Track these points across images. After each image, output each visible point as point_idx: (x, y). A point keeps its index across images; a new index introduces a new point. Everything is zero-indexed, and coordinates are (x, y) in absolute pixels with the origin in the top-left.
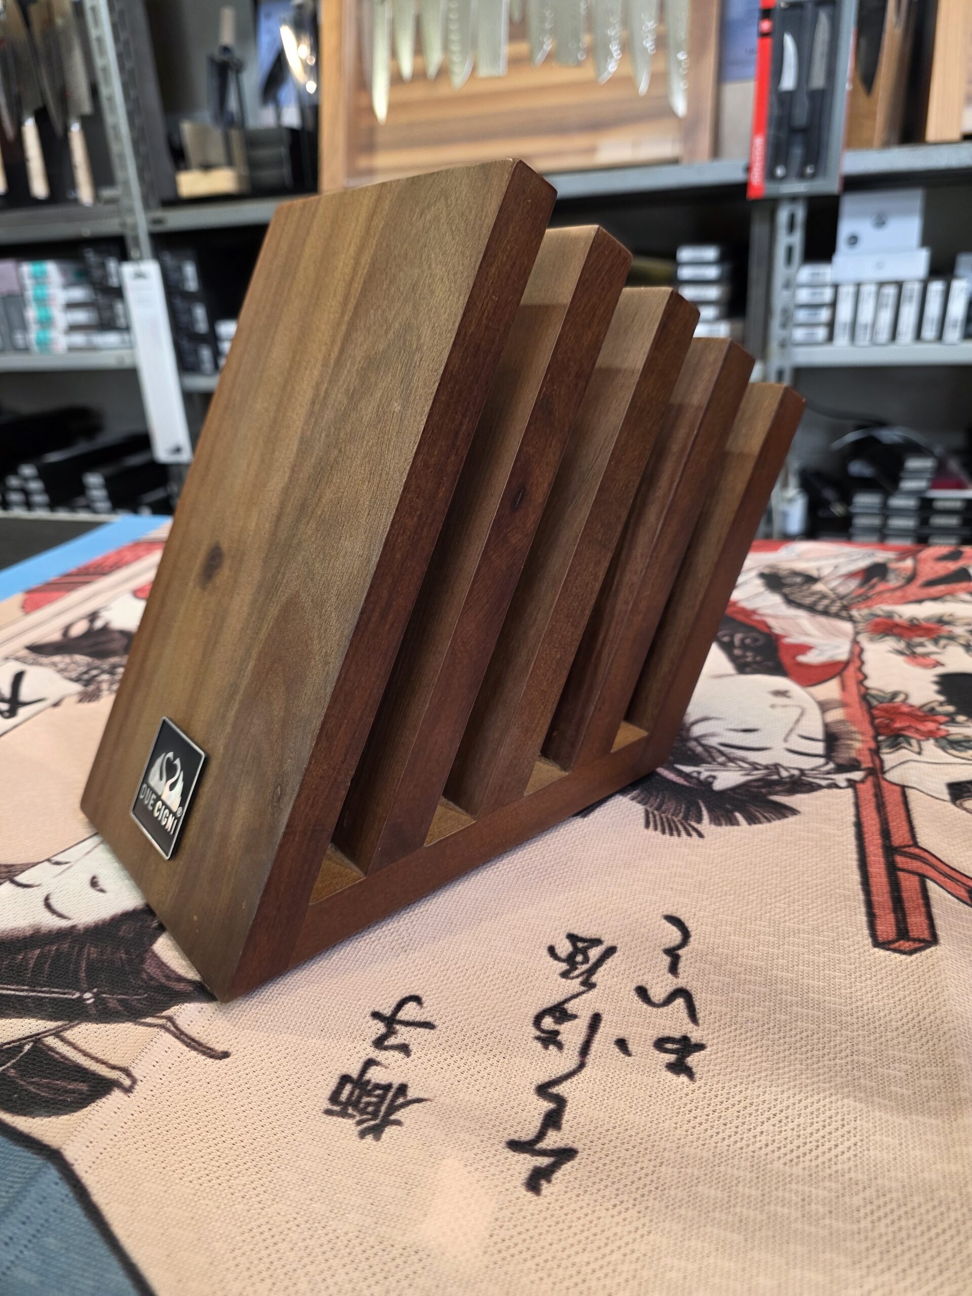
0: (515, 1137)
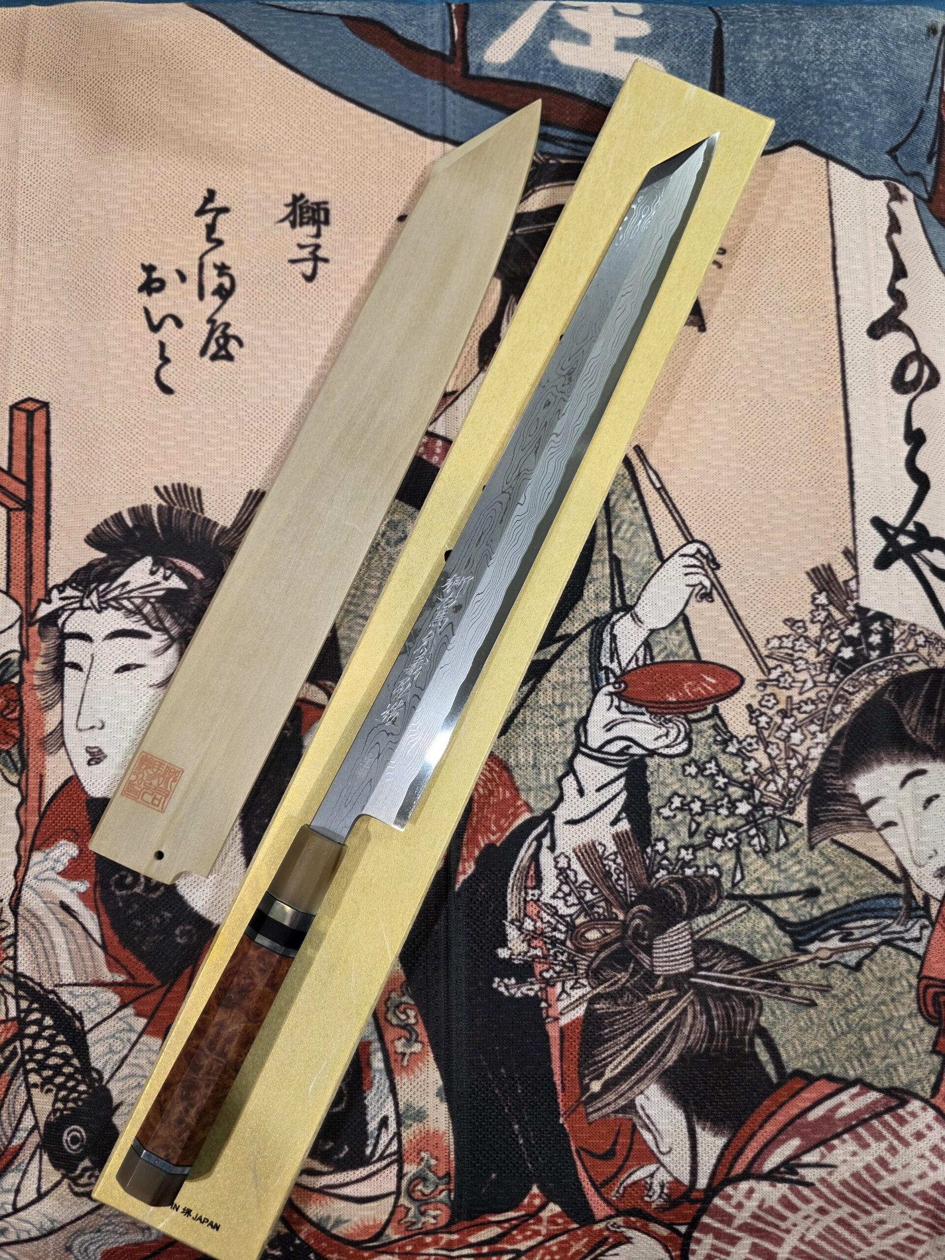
0: (227, 215)
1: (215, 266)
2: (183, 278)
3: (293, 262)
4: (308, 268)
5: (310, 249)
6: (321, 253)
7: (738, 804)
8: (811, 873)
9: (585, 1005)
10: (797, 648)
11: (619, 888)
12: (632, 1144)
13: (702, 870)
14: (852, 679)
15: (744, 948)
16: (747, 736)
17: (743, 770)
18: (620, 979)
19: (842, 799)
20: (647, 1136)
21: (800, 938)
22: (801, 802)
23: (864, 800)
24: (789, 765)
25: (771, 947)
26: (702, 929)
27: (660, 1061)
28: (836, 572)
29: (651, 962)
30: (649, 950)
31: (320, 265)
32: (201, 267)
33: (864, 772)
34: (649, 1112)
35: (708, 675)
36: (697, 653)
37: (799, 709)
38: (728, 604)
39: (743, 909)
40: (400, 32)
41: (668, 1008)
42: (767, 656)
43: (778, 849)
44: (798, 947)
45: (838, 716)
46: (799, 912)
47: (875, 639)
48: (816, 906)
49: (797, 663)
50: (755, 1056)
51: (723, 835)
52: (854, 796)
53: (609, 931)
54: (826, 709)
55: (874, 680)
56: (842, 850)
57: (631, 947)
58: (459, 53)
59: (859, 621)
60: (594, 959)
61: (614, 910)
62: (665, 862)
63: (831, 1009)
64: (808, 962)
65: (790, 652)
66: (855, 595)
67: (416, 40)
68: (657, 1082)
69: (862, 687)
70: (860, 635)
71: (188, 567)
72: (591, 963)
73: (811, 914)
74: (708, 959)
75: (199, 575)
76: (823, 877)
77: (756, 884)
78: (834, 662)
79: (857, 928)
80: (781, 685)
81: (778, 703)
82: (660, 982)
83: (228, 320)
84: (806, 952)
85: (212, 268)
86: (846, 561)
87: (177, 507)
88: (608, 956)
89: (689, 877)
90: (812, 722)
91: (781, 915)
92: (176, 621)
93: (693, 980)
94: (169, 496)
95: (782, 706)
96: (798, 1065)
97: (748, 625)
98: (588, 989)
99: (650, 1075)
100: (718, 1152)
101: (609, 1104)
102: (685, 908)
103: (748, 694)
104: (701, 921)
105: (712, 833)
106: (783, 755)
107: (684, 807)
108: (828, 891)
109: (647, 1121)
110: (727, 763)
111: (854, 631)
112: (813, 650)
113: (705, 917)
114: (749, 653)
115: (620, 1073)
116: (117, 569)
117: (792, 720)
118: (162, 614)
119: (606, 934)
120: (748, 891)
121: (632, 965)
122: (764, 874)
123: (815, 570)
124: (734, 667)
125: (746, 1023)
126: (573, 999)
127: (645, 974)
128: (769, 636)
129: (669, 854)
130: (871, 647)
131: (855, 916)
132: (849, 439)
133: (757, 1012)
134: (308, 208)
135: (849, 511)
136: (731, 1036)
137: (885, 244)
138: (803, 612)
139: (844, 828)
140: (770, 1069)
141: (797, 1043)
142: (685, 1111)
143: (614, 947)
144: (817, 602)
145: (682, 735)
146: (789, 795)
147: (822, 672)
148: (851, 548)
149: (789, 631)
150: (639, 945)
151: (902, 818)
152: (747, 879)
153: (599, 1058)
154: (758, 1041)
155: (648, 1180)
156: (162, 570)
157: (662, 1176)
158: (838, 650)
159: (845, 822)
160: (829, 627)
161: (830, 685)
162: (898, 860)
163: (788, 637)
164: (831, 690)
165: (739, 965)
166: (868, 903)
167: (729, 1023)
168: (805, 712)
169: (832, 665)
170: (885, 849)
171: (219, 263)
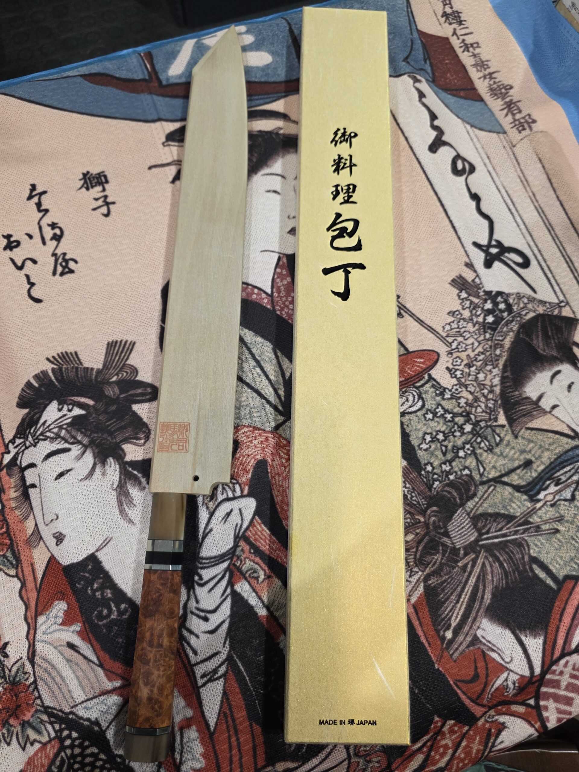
0: (47, 194)
1: (49, 225)
2: (30, 237)
3: (94, 209)
4: (104, 210)
5: (102, 199)
6: (109, 200)
7: (464, 426)
8: (522, 452)
9: (422, 584)
10: (461, 327)
11: (415, 502)
12: (487, 664)
13: (459, 473)
14: (499, 332)
15: (502, 512)
16: (453, 386)
17: (459, 406)
18: (437, 560)
19: (521, 402)
20: (494, 655)
21: (532, 493)
22: (499, 412)
23: (534, 398)
24: (483, 394)
25: (517, 505)
26: (472, 509)
27: (481, 602)
28: (465, 277)
29: (451, 541)
30: (447, 534)
31: (111, 206)
32: (40, 228)
33: (527, 382)
34: (489, 638)
35: (417, 358)
36: (406, 349)
37: (476, 360)
38: (412, 315)
39: (492, 488)
40: (117, 76)
41: (473, 566)
42: (447, 336)
43: (497, 445)
44: (533, 499)
45: (500, 356)
46: (525, 478)
47: (502, 306)
48: (533, 471)
49: (464, 335)
50: (536, 576)
51: (463, 448)
52: (528, 398)
53: (418, 531)
54: (491, 354)
55: (511, 329)
56: (534, 432)
57: (436, 536)
58: (154, 77)
59: (489, 299)
60: (416, 552)
61: (417, 517)
62: (435, 476)
63: (569, 530)
64: (543, 506)
65: (458, 330)
66: (481, 286)
67: (128, 77)
68: (485, 617)
69: (506, 335)
70: (493, 306)
71: (83, 400)
72: (415, 555)
73: (531, 476)
74: (484, 527)
75: (91, 402)
76: (530, 451)
77: (494, 470)
78: (485, 327)
79: (562, 474)
80: (460, 350)
81: (462, 361)
82: (462, 552)
83: (64, 251)
84: (539, 501)
85: (47, 226)
86: (468, 269)
87: (65, 366)
88: (424, 547)
89: (453, 480)
90: (486, 365)
91: (515, 483)
92: (85, 435)
93: (481, 543)
94: (57, 361)
95: (466, 362)
96: (565, 573)
97: (428, 323)
98: (420, 573)
99: (480, 614)
100: (541, 648)
101: (461, 643)
102: (458, 500)
103: (444, 361)
104: (470, 504)
105: (456, 449)
106: (478, 389)
107: (434, 439)
108: (536, 459)
109: (490, 645)
110: (448, 405)
111: (489, 305)
112: (470, 325)
113: (472, 501)
114: (436, 338)
115: (461, 620)
116: (37, 416)
117: (474, 368)
118: (74, 433)
119: (417, 534)
120: (491, 476)
121: (441, 548)
122: (496, 462)
123: (453, 280)
124: (430, 348)
125: (523, 558)
126: (413, 583)
127: (451, 550)
128: (443, 325)
129: (436, 471)
130: (502, 311)
131: (558, 468)
132: (442, 205)
133: (527, 549)
134: (94, 178)
135: (459, 242)
136: (517, 568)
137: (420, 105)
138: (456, 305)
139: (530, 418)
140: (549, 581)
141: (558, 559)
142: (510, 629)
143: (425, 540)
144: (462, 297)
145: (416, 397)
146: (491, 411)
147: (480, 335)
148: (468, 261)
149: (452, 319)
150: (440, 533)
151: (560, 401)
152: (487, 469)
153: (444, 615)
154: (535, 566)
155: (505, 684)
156: (65, 406)
157: (513, 677)
158: (485, 319)
159: (528, 415)
160: (474, 309)
161: (488, 340)
162: (568, 426)
163: (453, 322)
164: (489, 343)
165: (504, 523)
166: (563, 457)
167: (513, 562)
168: (480, 360)
169: (484, 328)
170: (559, 422)
171: (50, 223)
